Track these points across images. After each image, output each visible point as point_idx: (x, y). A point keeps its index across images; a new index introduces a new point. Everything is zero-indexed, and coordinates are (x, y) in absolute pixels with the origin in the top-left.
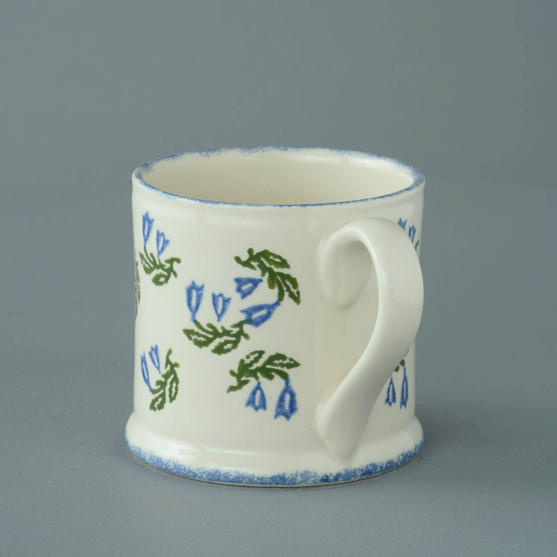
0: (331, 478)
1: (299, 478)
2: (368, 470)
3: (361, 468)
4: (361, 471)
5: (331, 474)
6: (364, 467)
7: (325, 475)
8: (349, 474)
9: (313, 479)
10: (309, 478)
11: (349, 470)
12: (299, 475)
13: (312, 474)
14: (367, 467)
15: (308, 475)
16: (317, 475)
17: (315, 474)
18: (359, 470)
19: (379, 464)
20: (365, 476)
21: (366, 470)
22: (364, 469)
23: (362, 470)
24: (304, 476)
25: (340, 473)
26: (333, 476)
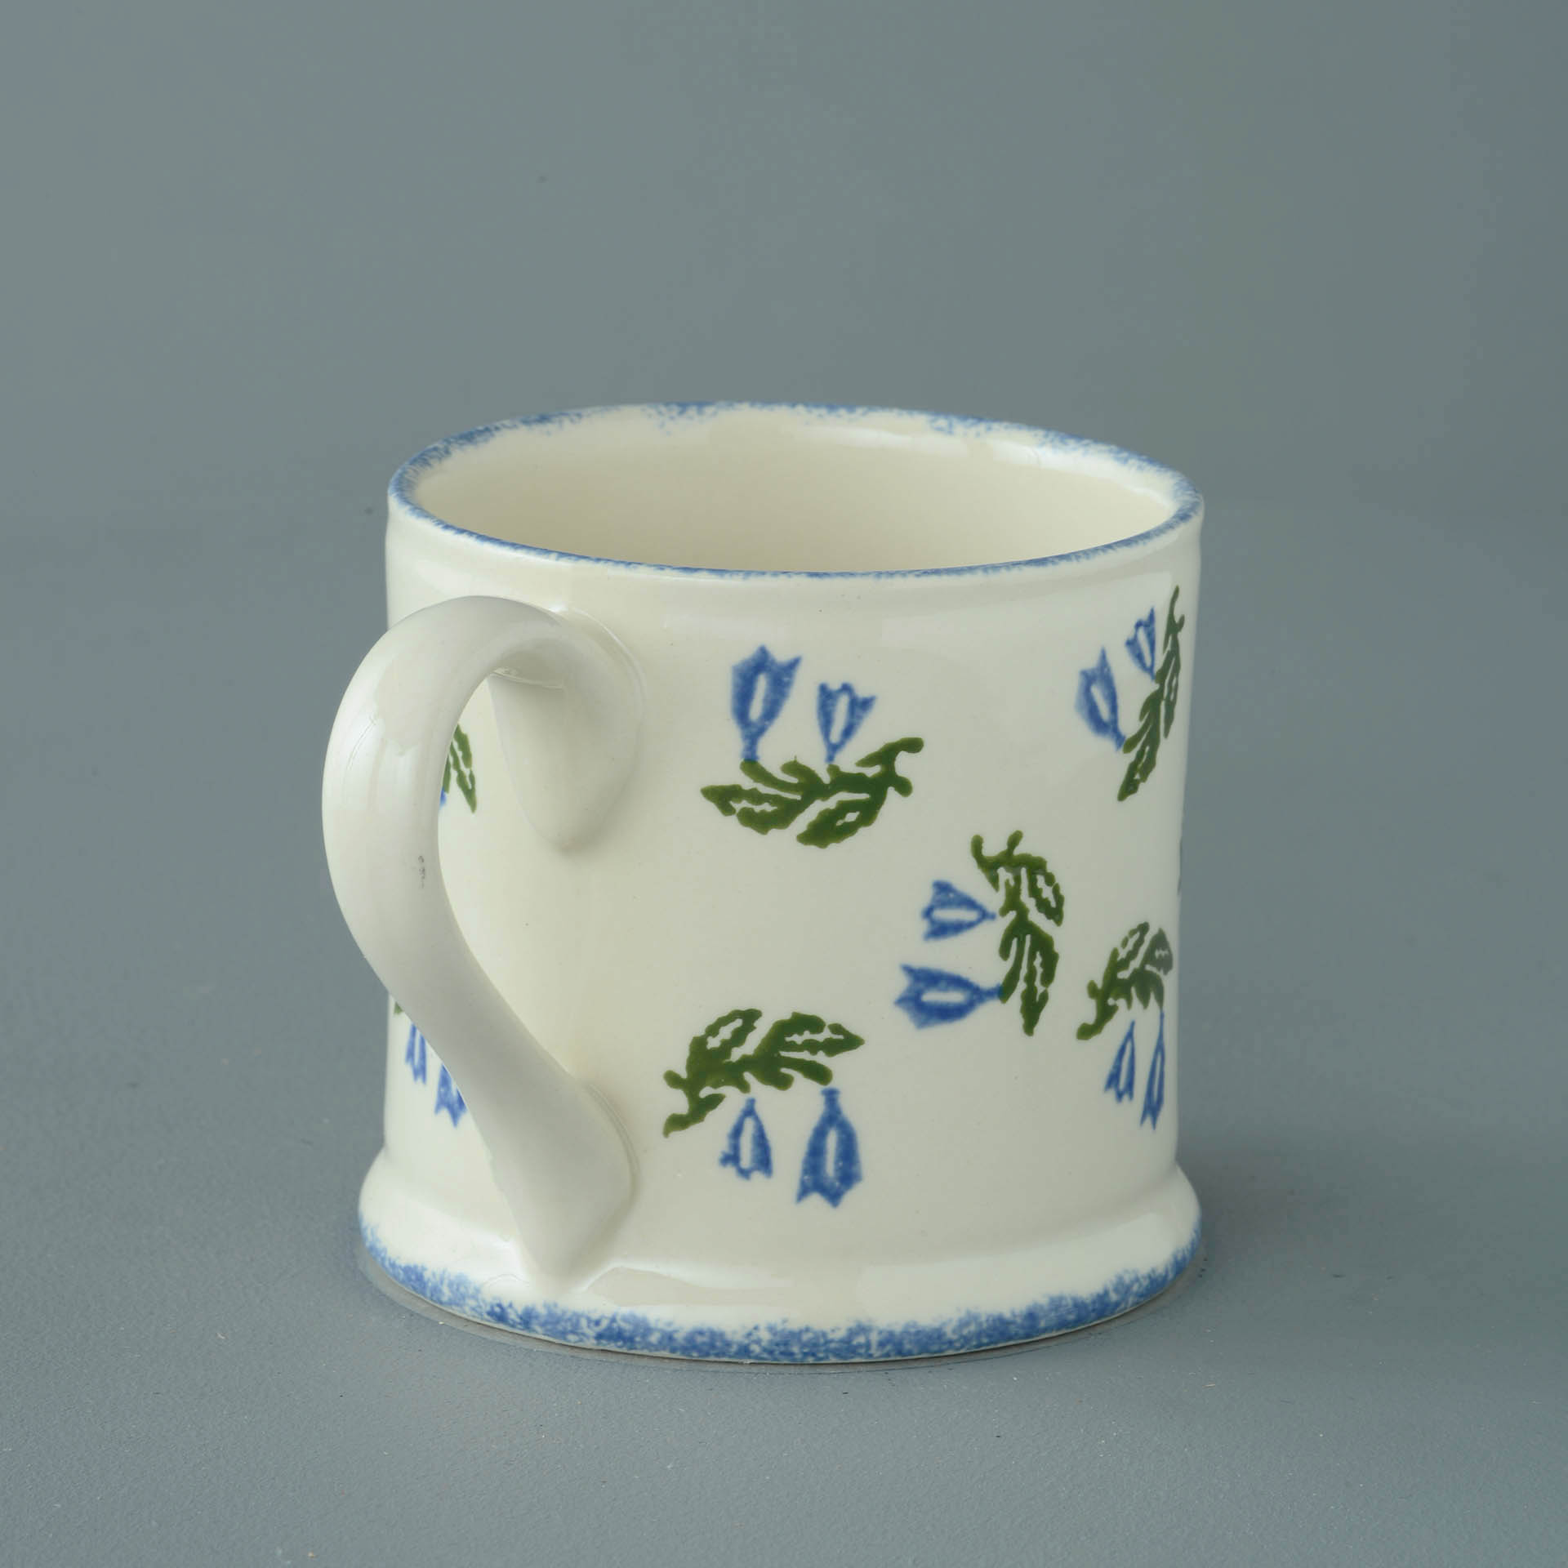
0: (512, 1316)
1: (445, 1290)
2: (617, 1330)
3: (595, 1316)
4: (592, 1325)
5: (511, 1306)
6: (603, 1317)
7: (498, 1302)
8: (558, 1322)
9: (472, 1303)
10: (463, 1297)
11: (559, 1312)
12: (446, 1282)
13: (471, 1291)
14: (613, 1320)
15: (462, 1289)
16: (480, 1296)
17: (478, 1291)
18: (589, 1320)
19: (660, 1326)
20: (613, 1344)
21: (609, 1328)
22: (604, 1324)
23: (597, 1323)
24: (455, 1287)
25: (533, 1309)
26: (516, 1312)
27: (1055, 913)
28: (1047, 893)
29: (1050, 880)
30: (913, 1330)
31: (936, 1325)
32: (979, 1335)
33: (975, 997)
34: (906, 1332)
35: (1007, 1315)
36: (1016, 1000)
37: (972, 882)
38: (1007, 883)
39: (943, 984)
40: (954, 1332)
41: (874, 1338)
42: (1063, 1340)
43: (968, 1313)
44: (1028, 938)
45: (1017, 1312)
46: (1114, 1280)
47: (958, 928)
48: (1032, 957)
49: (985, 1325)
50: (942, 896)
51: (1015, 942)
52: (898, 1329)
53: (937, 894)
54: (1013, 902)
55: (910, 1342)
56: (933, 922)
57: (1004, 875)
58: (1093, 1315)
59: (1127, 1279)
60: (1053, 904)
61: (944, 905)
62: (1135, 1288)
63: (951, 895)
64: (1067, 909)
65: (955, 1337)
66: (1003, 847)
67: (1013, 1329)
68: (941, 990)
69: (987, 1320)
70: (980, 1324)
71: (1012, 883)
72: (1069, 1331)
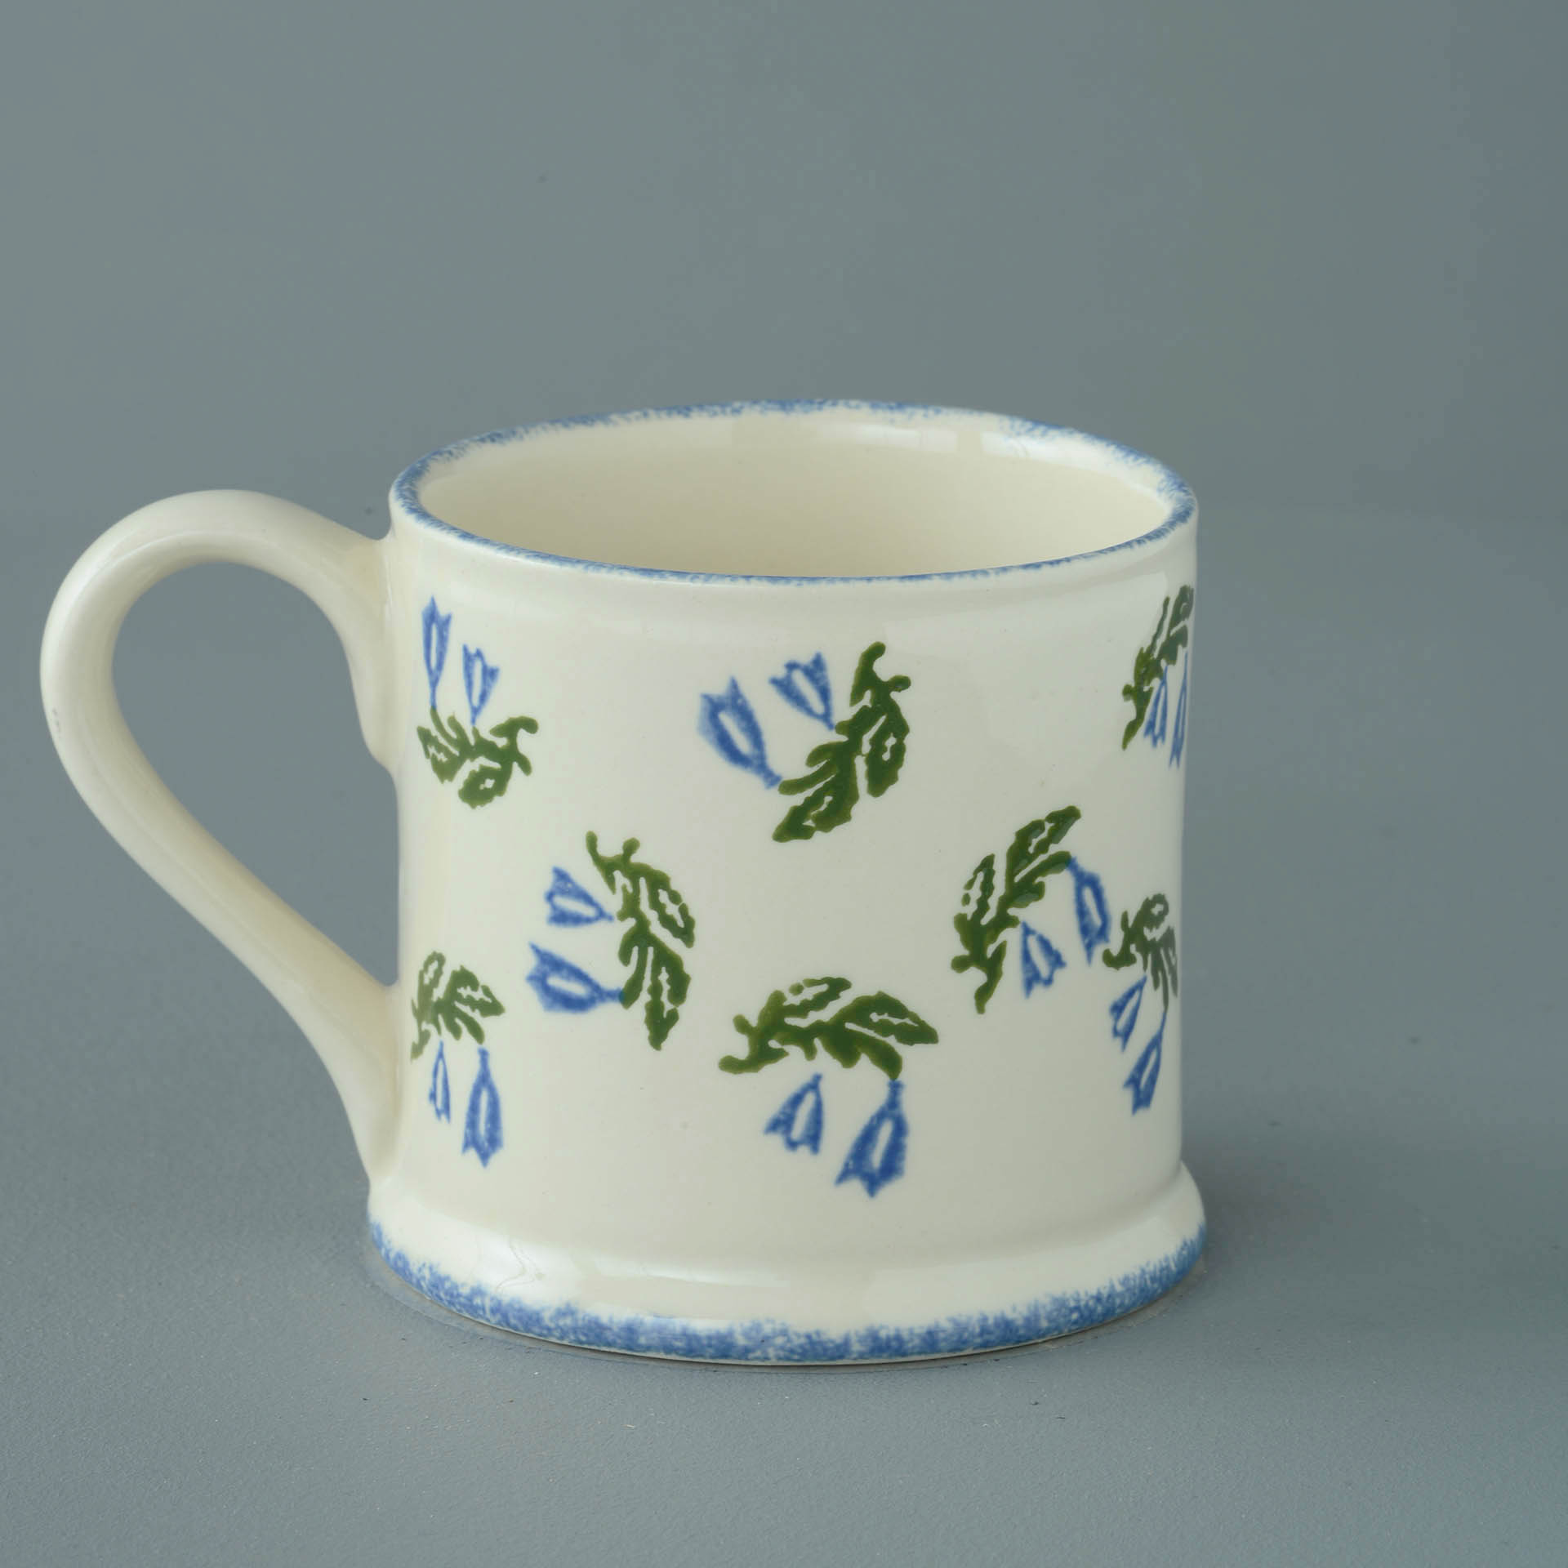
27: (686, 933)
28: (672, 910)
29: (675, 897)
30: (516, 1306)
31: (536, 1307)
32: (575, 1330)
33: (596, 995)
34: (510, 1305)
35: (604, 1320)
36: (639, 1008)
37: (589, 877)
38: (624, 888)
39: (565, 973)
40: (551, 1319)
41: (488, 1304)
42: (676, 1365)
43: (568, 1305)
44: (651, 950)
45: (615, 1320)
46: (747, 1324)
47: (577, 920)
48: (656, 972)
49: (580, 1323)
50: (561, 884)
51: (635, 950)
52: (506, 1300)
53: (558, 880)
54: (631, 908)
55: (514, 1317)
56: (554, 907)
57: (620, 878)
58: (711, 1351)
59: (767, 1329)
60: (681, 923)
61: (564, 892)
62: (780, 1341)
63: (569, 885)
64: (698, 931)
65: (552, 1325)
66: (619, 851)
67: (609, 1336)
68: (562, 977)
69: (584, 1319)
70: (576, 1320)
71: (630, 890)
72: (678, 1358)
